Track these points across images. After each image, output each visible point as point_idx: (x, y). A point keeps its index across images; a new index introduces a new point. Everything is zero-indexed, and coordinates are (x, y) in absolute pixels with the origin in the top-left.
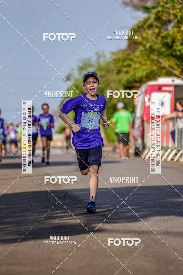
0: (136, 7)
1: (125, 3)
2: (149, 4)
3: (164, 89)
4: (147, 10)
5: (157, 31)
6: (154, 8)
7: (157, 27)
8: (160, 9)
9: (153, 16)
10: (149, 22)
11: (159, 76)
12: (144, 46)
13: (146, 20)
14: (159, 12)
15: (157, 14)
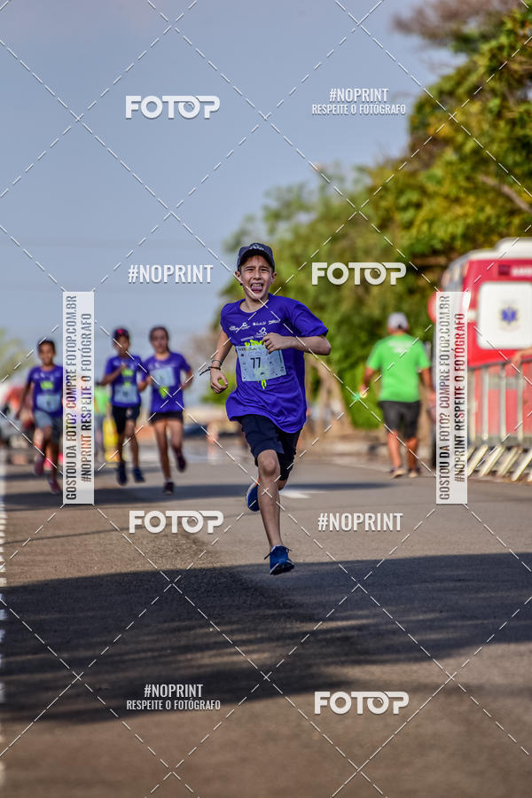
0: (434, 37)
1: (402, 26)
2: (472, 27)
3: (516, 272)
4: (465, 43)
5: (494, 103)
6: (485, 38)
7: (494, 92)
8: (504, 40)
9: (483, 62)
10: (473, 79)
11: (502, 236)
12: (458, 149)
13: (463, 74)
14: (501, 48)
15: (494, 56)
